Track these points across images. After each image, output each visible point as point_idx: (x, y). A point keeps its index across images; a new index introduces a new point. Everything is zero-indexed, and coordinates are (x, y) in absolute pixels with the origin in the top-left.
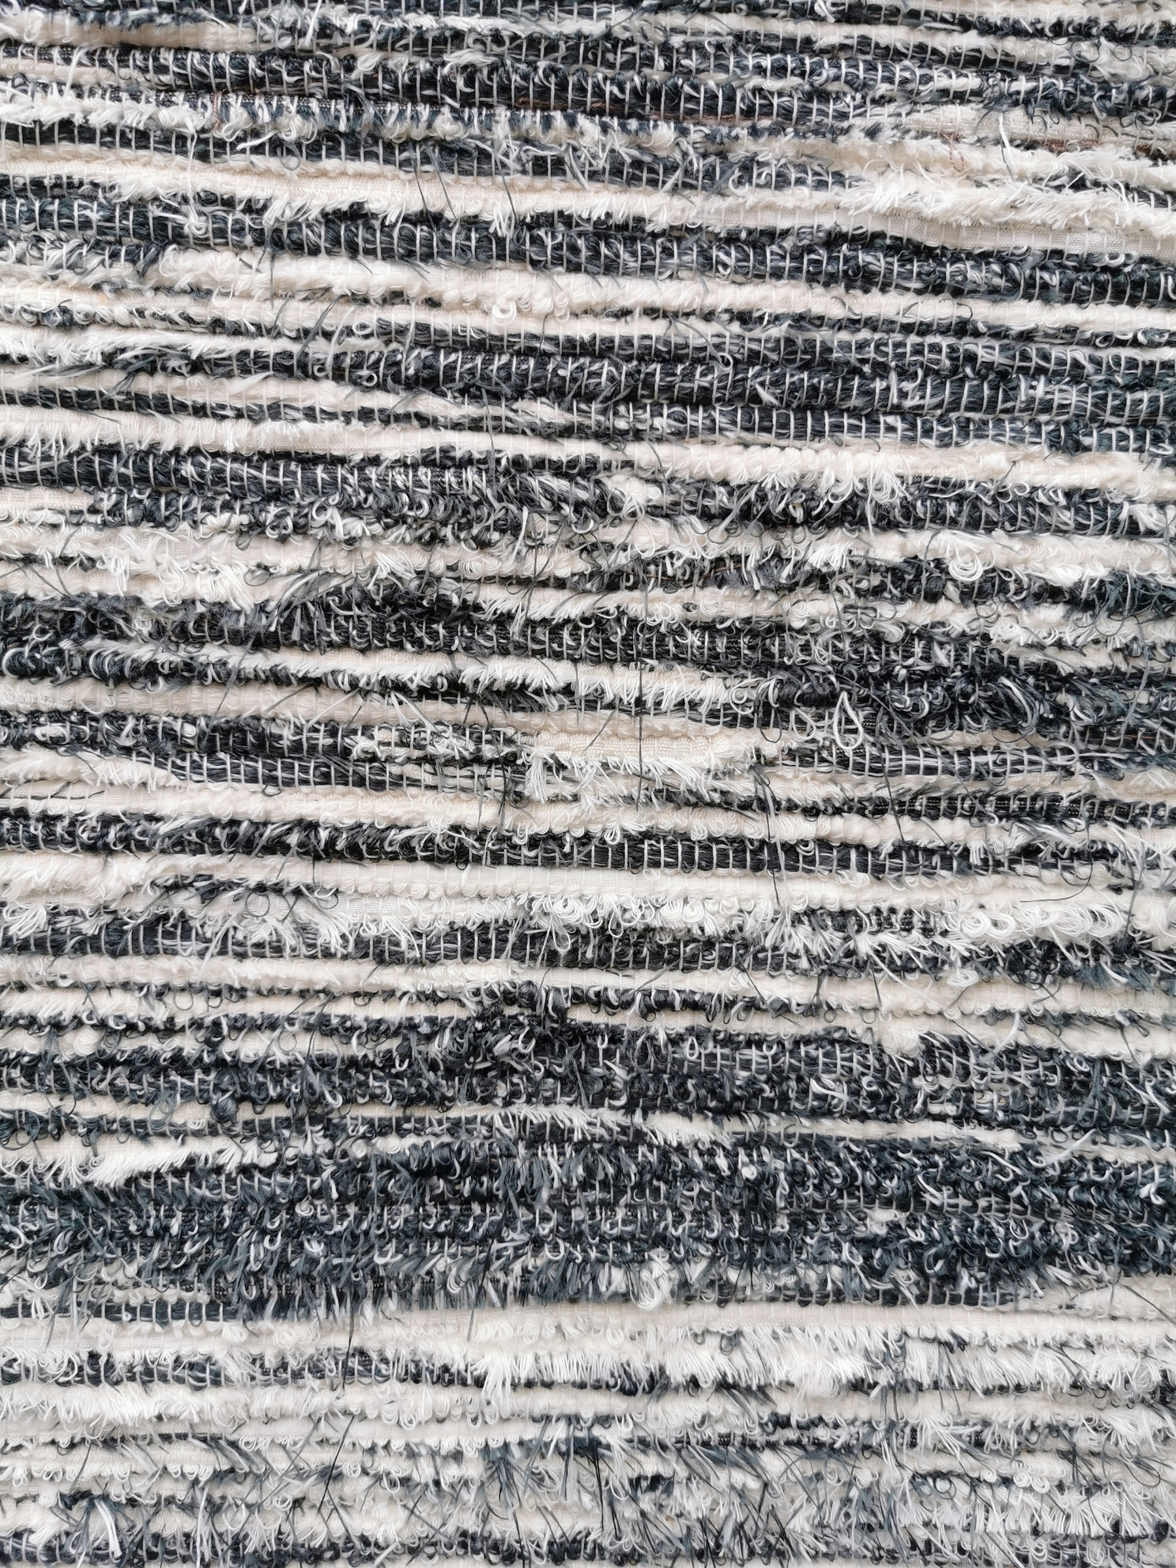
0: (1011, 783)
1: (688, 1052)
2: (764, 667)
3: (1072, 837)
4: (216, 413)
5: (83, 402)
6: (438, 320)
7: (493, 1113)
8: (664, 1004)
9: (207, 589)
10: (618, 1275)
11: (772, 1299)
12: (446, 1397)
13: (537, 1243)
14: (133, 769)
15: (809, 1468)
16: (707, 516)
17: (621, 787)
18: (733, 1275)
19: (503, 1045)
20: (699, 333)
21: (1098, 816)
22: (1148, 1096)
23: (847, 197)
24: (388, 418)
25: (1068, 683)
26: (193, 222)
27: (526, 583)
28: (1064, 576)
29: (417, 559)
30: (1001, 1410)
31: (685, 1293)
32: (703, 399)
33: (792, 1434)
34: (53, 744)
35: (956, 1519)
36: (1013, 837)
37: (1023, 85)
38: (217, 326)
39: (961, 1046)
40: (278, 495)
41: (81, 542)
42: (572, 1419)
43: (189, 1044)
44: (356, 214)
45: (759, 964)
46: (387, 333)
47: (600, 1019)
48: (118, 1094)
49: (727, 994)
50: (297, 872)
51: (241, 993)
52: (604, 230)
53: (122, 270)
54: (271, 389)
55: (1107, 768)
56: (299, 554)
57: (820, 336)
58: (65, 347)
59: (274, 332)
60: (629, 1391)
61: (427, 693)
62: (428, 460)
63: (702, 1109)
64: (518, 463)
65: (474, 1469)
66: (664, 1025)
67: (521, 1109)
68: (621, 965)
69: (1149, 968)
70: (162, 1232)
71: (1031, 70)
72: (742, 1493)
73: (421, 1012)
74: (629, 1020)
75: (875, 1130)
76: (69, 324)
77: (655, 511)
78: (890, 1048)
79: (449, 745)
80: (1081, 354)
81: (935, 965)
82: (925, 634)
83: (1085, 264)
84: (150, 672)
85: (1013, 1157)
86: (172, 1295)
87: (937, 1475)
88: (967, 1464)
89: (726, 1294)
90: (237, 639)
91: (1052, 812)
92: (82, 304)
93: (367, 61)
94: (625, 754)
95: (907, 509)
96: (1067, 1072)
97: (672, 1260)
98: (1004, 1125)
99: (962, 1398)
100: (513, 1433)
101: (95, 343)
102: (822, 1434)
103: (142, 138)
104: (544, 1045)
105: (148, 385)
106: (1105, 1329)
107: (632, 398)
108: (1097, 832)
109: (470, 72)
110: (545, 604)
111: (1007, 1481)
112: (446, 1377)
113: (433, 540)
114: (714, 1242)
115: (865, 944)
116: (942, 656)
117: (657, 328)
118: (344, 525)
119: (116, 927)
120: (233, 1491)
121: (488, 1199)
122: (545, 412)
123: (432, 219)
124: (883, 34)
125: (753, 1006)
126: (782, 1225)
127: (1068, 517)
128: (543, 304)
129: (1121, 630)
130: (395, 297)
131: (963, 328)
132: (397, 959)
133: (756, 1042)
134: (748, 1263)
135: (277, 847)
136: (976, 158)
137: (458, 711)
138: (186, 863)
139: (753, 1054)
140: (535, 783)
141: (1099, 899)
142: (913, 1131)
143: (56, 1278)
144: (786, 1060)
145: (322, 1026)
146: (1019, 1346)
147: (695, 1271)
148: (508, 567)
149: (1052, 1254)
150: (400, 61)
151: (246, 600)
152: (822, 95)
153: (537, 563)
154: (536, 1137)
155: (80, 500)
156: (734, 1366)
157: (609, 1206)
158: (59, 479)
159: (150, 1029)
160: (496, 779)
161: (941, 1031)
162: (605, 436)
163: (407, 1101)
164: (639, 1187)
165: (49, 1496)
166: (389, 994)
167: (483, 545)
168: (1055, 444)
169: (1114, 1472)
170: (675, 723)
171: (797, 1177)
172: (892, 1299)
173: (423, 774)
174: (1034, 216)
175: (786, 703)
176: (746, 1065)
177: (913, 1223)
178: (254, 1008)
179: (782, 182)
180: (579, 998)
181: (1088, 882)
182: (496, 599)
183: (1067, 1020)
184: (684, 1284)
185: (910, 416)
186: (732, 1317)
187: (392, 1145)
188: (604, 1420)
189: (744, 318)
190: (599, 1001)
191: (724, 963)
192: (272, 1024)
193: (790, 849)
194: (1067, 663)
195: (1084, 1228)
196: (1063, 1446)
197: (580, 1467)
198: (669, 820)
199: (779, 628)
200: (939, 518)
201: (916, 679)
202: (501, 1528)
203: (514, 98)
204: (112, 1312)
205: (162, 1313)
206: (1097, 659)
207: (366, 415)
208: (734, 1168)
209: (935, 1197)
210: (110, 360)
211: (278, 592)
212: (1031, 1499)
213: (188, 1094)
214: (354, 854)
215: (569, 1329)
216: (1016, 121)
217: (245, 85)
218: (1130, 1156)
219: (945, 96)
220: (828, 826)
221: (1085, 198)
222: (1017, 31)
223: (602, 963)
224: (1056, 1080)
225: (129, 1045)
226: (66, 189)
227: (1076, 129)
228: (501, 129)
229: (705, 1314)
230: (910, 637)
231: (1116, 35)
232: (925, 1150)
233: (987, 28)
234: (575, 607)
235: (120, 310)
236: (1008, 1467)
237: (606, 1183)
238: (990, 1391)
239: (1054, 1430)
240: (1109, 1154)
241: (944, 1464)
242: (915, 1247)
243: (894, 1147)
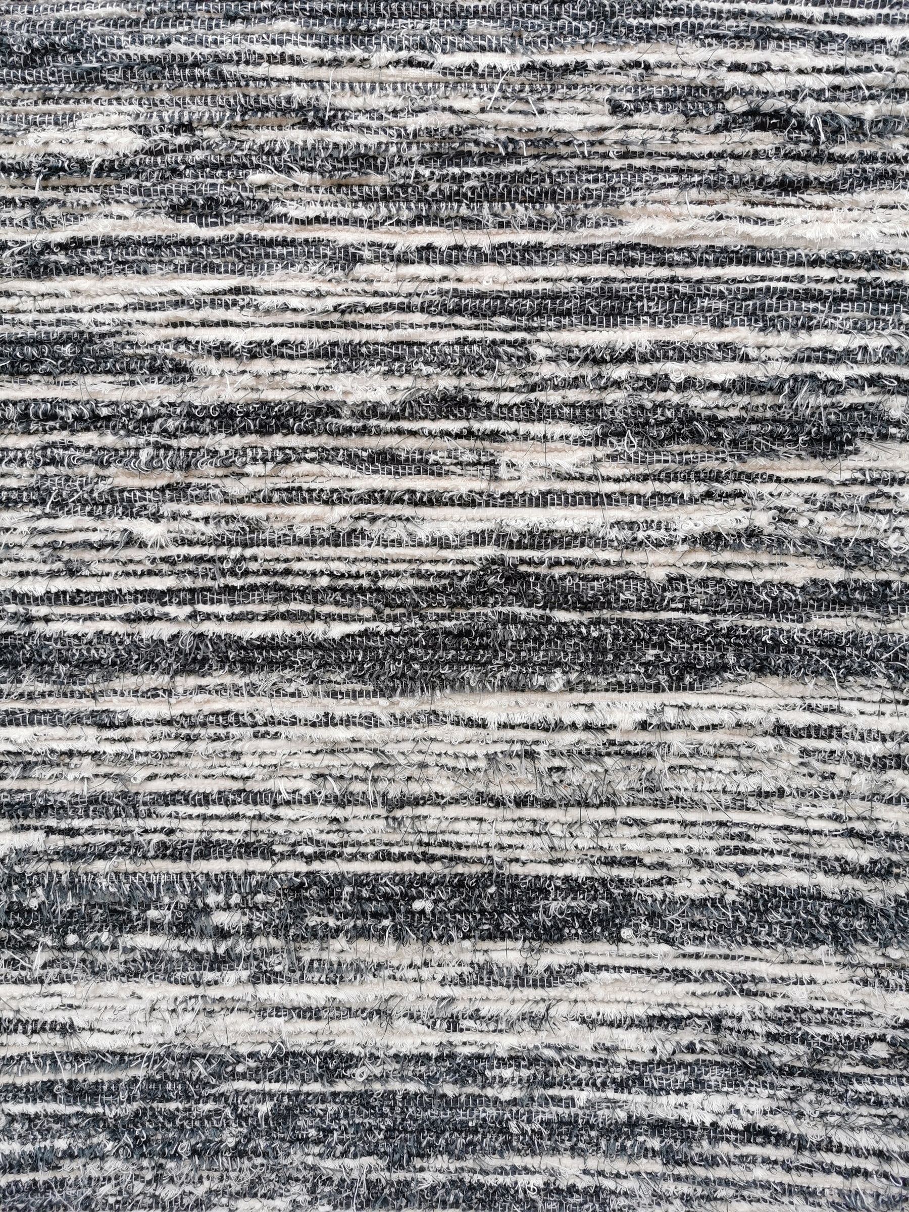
0: (700, 466)
1: (568, 583)
2: (595, 421)
3: (728, 487)
4: (375, 327)
5: (324, 326)
6: (461, 287)
7: (488, 611)
8: (557, 563)
9: (372, 397)
10: (541, 679)
11: (607, 690)
12: (471, 732)
13: (507, 665)
14: (343, 470)
15: (625, 763)
16: (571, 360)
17: (538, 472)
18: (589, 678)
19: (491, 580)
20: (566, 287)
21: (737, 479)
22: (763, 597)
23: (624, 230)
24: (442, 326)
25: (722, 423)
26: (367, 254)
27: (497, 390)
28: (718, 379)
29: (454, 382)
30: (707, 738)
31: (570, 687)
32: (568, 313)
33: (617, 748)
34: (311, 461)
35: (690, 785)
36: (703, 488)
37: (696, 178)
38: (376, 294)
39: (683, 579)
40: (399, 358)
41: (324, 380)
42: (522, 742)
43: (365, 582)
44: (429, 247)
45: (597, 545)
46: (441, 293)
47: (531, 570)
48: (337, 603)
49: (583, 557)
50: (407, 511)
51: (385, 561)
52: (527, 248)
53: (339, 273)
54: (393, 317)
55: (740, 458)
56: (407, 382)
57: (615, 286)
58: (318, 305)
59: (397, 295)
60: (546, 730)
61: (459, 436)
62: (458, 342)
63: (574, 608)
64: (494, 342)
65: (482, 764)
66: (557, 572)
67: (499, 608)
68: (539, 547)
69: (762, 542)
70: (355, 661)
71: (700, 172)
72: (596, 773)
73: (458, 568)
74: (543, 570)
75: (648, 615)
76: (320, 295)
77: (549, 359)
78: (653, 579)
79: (468, 457)
80: (722, 287)
81: (671, 543)
82: (662, 405)
83: (724, 250)
84: (348, 431)
85: (707, 625)
86: (358, 687)
87: (681, 767)
88: (693, 762)
89: (588, 688)
90: (383, 416)
91: (718, 478)
92: (325, 287)
93: (433, 187)
94: (540, 459)
95: (653, 354)
96: (728, 588)
97: (564, 672)
98: (703, 612)
99: (690, 732)
100: (498, 748)
101: (330, 302)
102: (629, 748)
103: (346, 221)
104: (508, 580)
105: (349, 318)
106: (750, 701)
107: (539, 314)
108: (737, 485)
109: (473, 189)
110: (506, 398)
111: (711, 770)
112: (471, 723)
113: (461, 374)
114: (581, 665)
115: (641, 535)
116: (668, 414)
117: (548, 286)
118: (426, 369)
119: (337, 534)
120: (381, 773)
121: (486, 647)
122: (504, 321)
123: (459, 248)
124: (638, 163)
125: (594, 562)
126: (610, 657)
127: (719, 354)
128: (503, 278)
129: (744, 400)
130: (445, 278)
131: (673, 279)
132: (448, 546)
133: (596, 578)
134: (596, 673)
135: (400, 501)
136: (676, 210)
137: (472, 443)
138: (363, 508)
139: (596, 584)
140: (503, 472)
141: (740, 514)
142: (664, 615)
143: (312, 679)
144: (610, 586)
145: (419, 575)
146: (712, 708)
147: (573, 676)
148: (491, 384)
149: (725, 668)
150: (446, 186)
151: (387, 401)
152: (613, 189)
153: (501, 382)
154: (506, 620)
155: (323, 364)
156: (590, 717)
157: (537, 650)
158: (314, 356)
159: (350, 576)
160: (487, 471)
161: (674, 572)
162: (529, 330)
163: (453, 606)
164: (549, 642)
165: (307, 774)
166: (445, 561)
167: (480, 375)
168: (713, 325)
169: (755, 765)
170: (560, 445)
171: (616, 636)
172: (658, 688)
173: (457, 469)
174: (701, 232)
175: (605, 435)
176: (593, 588)
177: (665, 655)
178: (391, 567)
179: (597, 225)
180: (522, 561)
181: (732, 508)
182: (485, 397)
183: (728, 566)
184: (569, 682)
185: (653, 316)
186: (588, 698)
187: (447, 624)
188: (536, 742)
189: (584, 280)
190: (530, 562)
191: (582, 545)
192: (397, 574)
193: (609, 496)
194: (721, 415)
195: (739, 656)
196: (734, 753)
197: (526, 763)
198: (558, 485)
199: (601, 405)
200: (666, 357)
201: (659, 424)
202: (494, 790)
203: (490, 199)
204: (334, 695)
205: (354, 695)
206: (734, 413)
207: (433, 325)
208: (589, 633)
209: (674, 643)
210: (336, 309)
211: (399, 397)
212: (721, 776)
213: (365, 604)
214: (430, 503)
215: (521, 702)
216: (694, 193)
217: (386, 199)
218: (757, 624)
219: (664, 186)
220: (623, 486)
221: (723, 223)
222: (692, 157)
223: (532, 547)
224: (724, 591)
225: (342, 582)
226: (317, 242)
227: (719, 195)
228: (486, 211)
229: (578, 697)
230: (655, 407)
231: (733, 156)
232: (669, 624)
233: (680, 157)
234: (518, 399)
235: (339, 289)
236: (710, 763)
237: (535, 640)
238: (701, 729)
239: (731, 746)
240: (748, 623)
241: (683, 761)
242: (667, 665)
243: (656, 622)
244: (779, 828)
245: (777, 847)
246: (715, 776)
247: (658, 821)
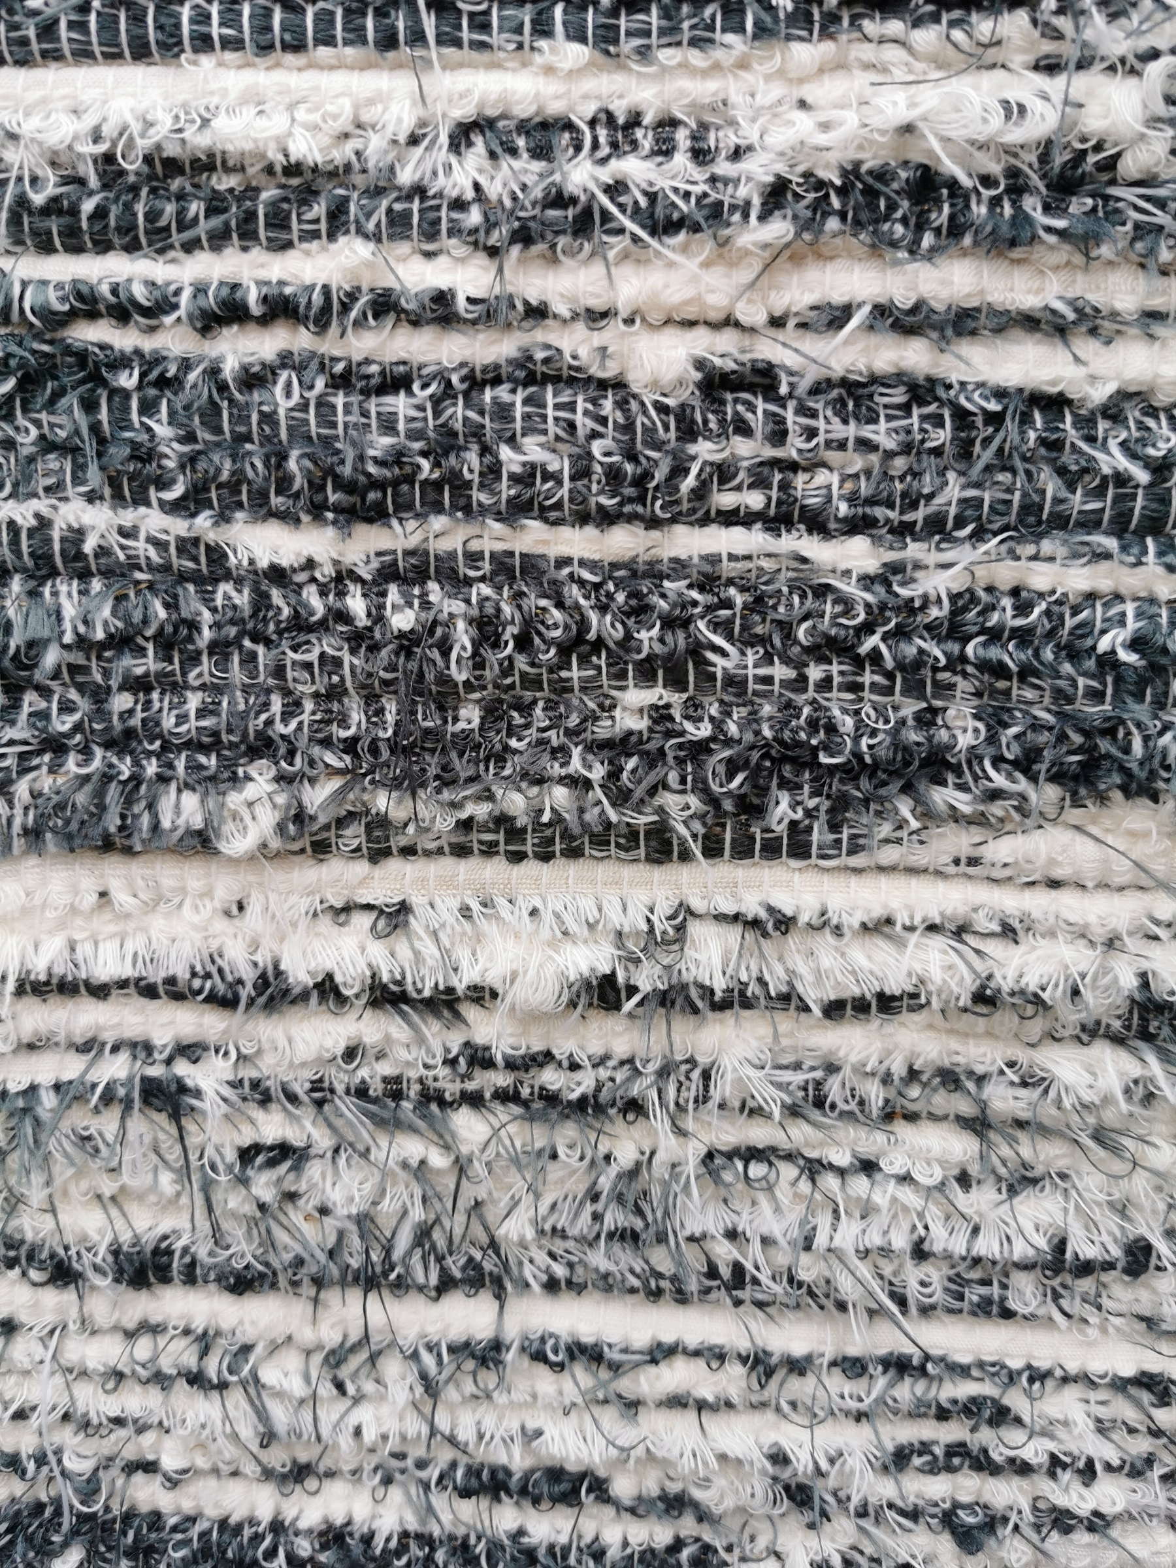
1: (283, 399)
8: (230, 311)
10: (190, 801)
11: (461, 851)
15: (539, 1137)
18: (382, 801)
30: (856, 1045)
31: (308, 838)
33: (501, 1079)
35: (782, 1225)
42: (143, 1048)
45: (398, 224)
47: (124, 339)
49: (339, 282)
60: (226, 1002)
66: (235, 350)
78: (637, 381)
81: (713, 214)
85: (867, 581)
87: (752, 1154)
88: (800, 1134)
89: (381, 840)
96: (962, 417)
98: (856, 526)
99: (786, 1022)
100: (43, 1070)
102: (551, 1078)
106: (1038, 903)
111: (868, 1167)
114: (350, 747)
115: (584, 181)
125: (386, 306)
126: (470, 716)
133: (398, 379)
134: (409, 783)
139: (400, 404)
144: (458, 412)
146: (880, 927)
147: (319, 795)
156: (394, 959)
157: (175, 687)
164: (219, 649)
171: (486, 626)
172: (660, 847)
176: (388, 424)
177: (693, 709)
184: (300, 817)
188: (190, 1051)
191: (337, 223)
195: (995, 719)
196: (966, 1108)
208: (378, 618)
209: (731, 658)
212: (907, 1195)
215: (120, 896)
218: (1078, 579)
224: (942, 436)
229: (346, 876)
236: (870, 1142)
237: (166, 644)
238: (834, 1010)
239: (950, 1078)
240: (1041, 577)
241: (759, 1134)
242: (700, 749)
243: (655, 573)
244: (1120, 1385)
245: (1104, 1451)
246: (883, 1194)
247: (660, 1353)
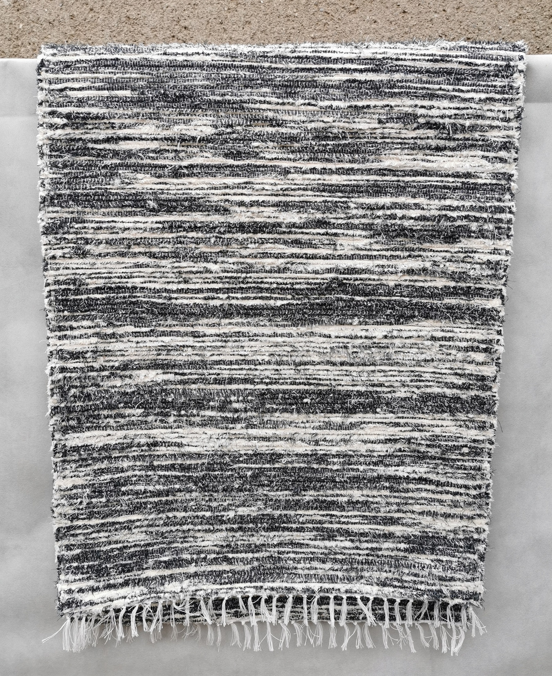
0: (407, 246)
1: (360, 286)
2: (371, 230)
3: (416, 253)
4: (294, 196)
5: (276, 195)
6: (325, 182)
7: (332, 296)
8: (357, 279)
9: (293, 221)
10: (350, 320)
11: (373, 324)
12: (325, 339)
13: (338, 316)
14: (282, 246)
15: (379, 350)
16: (363, 208)
17: (351, 247)
18: (367, 320)
19: (334, 285)
20: (361, 183)
21: (420, 251)
22: (428, 292)
23: (382, 164)
24: (318, 196)
25: (415, 231)
26: (292, 170)
27: (337, 218)
28: (413, 216)
29: (322, 215)
30: (408, 341)
31: (360, 323)
32: (362, 192)
33: (376, 345)
34: (271, 243)
35: (401, 358)
36: (408, 254)
37: (407, 146)
38: (295, 184)
39: (400, 285)
40: (303, 207)
41: (276, 214)
42: (343, 343)
43: (289, 286)
44: (314, 169)
45: (371, 273)
46: (318, 184)
47: (347, 282)
48: (279, 293)
49: (366, 278)
50: (304, 261)
51: (296, 279)
52: (348, 170)
53: (282, 177)
54: (301, 192)
55: (421, 243)
56: (305, 215)
57: (379, 183)
58: (275, 188)
59: (303, 185)
60: (352, 339)
61: (323, 234)
62: (323, 202)
63: (362, 296)
64: (336, 202)
65: (329, 350)
66: (357, 283)
67: (336, 295)
68: (350, 274)
69: (428, 273)
70: (285, 314)
71: (409, 144)
72: (369, 354)
73: (322, 281)
74: (351, 282)
75: (388, 298)
76: (276, 185)
77: (355, 208)
78: (390, 285)
79: (326, 242)
80: (415, 184)
81: (396, 273)
82: (394, 224)
83: (416, 171)
84: (284, 233)
85: (409, 301)
86: (286, 323)
88: (403, 350)
89: (366, 324)
90: (297, 227)
91: (413, 250)
92: (277, 182)
93: (316, 148)
94: (351, 243)
95: (391, 207)
96: (416, 288)
97: (358, 318)
98: (407, 297)
99: (402, 339)
100: (335, 345)
101: (279, 187)
102: (381, 345)
103: (285, 159)
104: (340, 285)
105: (285, 193)
106: (423, 328)
107: (352, 192)
108: (419, 253)
109: (330, 149)
110: (340, 221)
111: (409, 352)
112: (325, 336)
113: (324, 213)
114: (364, 315)
115: (386, 270)
116: (396, 228)
117: (355, 182)
118: (312, 211)
119: (279, 269)
120: (293, 354)
121: (331, 309)
122: (340, 194)
123: (324, 169)
124: (387, 140)
125: (370, 279)
126: (374, 313)
127: (414, 207)
128: (340, 180)
129: (422, 223)
130: (319, 179)
131: (398, 181)
132: (318, 273)
133: (370, 285)
134: (369, 318)
135: (302, 257)
136: (400, 157)
137: (327, 237)
138: (289, 260)
140: (338, 247)
141: (420, 263)
142: (394, 298)
143: (270, 320)
144: (375, 288)
145: (308, 284)
146: (410, 330)
147: (361, 320)
148: (335, 216)
149: (414, 316)
150: (321, 148)
151: (298, 222)
152: (378, 150)
153: (338, 216)
154: (338, 300)
155: (276, 209)
156: (367, 334)
157: (349, 310)
158: (273, 206)
159: (284, 284)
160: (333, 247)
161: (397, 283)
162: (348, 197)
163: (319, 295)
164: (353, 307)
165: (267, 354)
166: (317, 279)
167: (331, 213)
168: (412, 197)
169: (424, 351)
170: (358, 238)
171: (376, 305)
172: (391, 324)
173: (322, 246)
174: (408, 165)
175: (374, 235)
176: (369, 288)
177: (394, 312)
178: (298, 281)
179: (373, 162)
180: (345, 279)
181: (418, 260)
182: (333, 221)
183: (416, 281)
185: (391, 193)
186: (366, 327)
187: (317, 301)
188: (348, 343)
189: (368, 181)
190: (347, 279)
191: (366, 273)
192: (300, 283)
193: (375, 256)
194: (414, 228)
195: (419, 313)
196: (417, 347)
197: (344, 350)
198: (357, 252)
199: (373, 224)
200: (396, 208)
201: (393, 231)
202: (333, 360)
203: (336, 153)
204: (277, 326)
205: (284, 326)
206: (419, 228)
207: (315, 196)
208: (367, 304)
209: (397, 308)
210: (281, 189)
211: (303, 221)
212: (412, 355)
213: (289, 294)
214: (312, 258)
215: (343, 328)
216: (406, 151)
217: (299, 152)
218: (426, 301)
219: (396, 149)
220: (380, 253)
221: (416, 162)
222: (405, 138)
223: (348, 274)
224: (415, 290)
225: (281, 286)
226: (275, 166)
227: (415, 152)
228: (334, 156)
229: (363, 327)
230: (392, 225)
231: (420, 138)
232: (395, 301)
233: (401, 139)
234: (344, 222)
235: (282, 183)
236: (409, 350)
237: (348, 307)
238: (406, 338)
239: (416, 344)
240: (423, 301)
241: (399, 350)
242: (394, 316)
243: (391, 300)
244: (432, 373)
245: (431, 379)
246: (410, 354)
247: (390, 371)
